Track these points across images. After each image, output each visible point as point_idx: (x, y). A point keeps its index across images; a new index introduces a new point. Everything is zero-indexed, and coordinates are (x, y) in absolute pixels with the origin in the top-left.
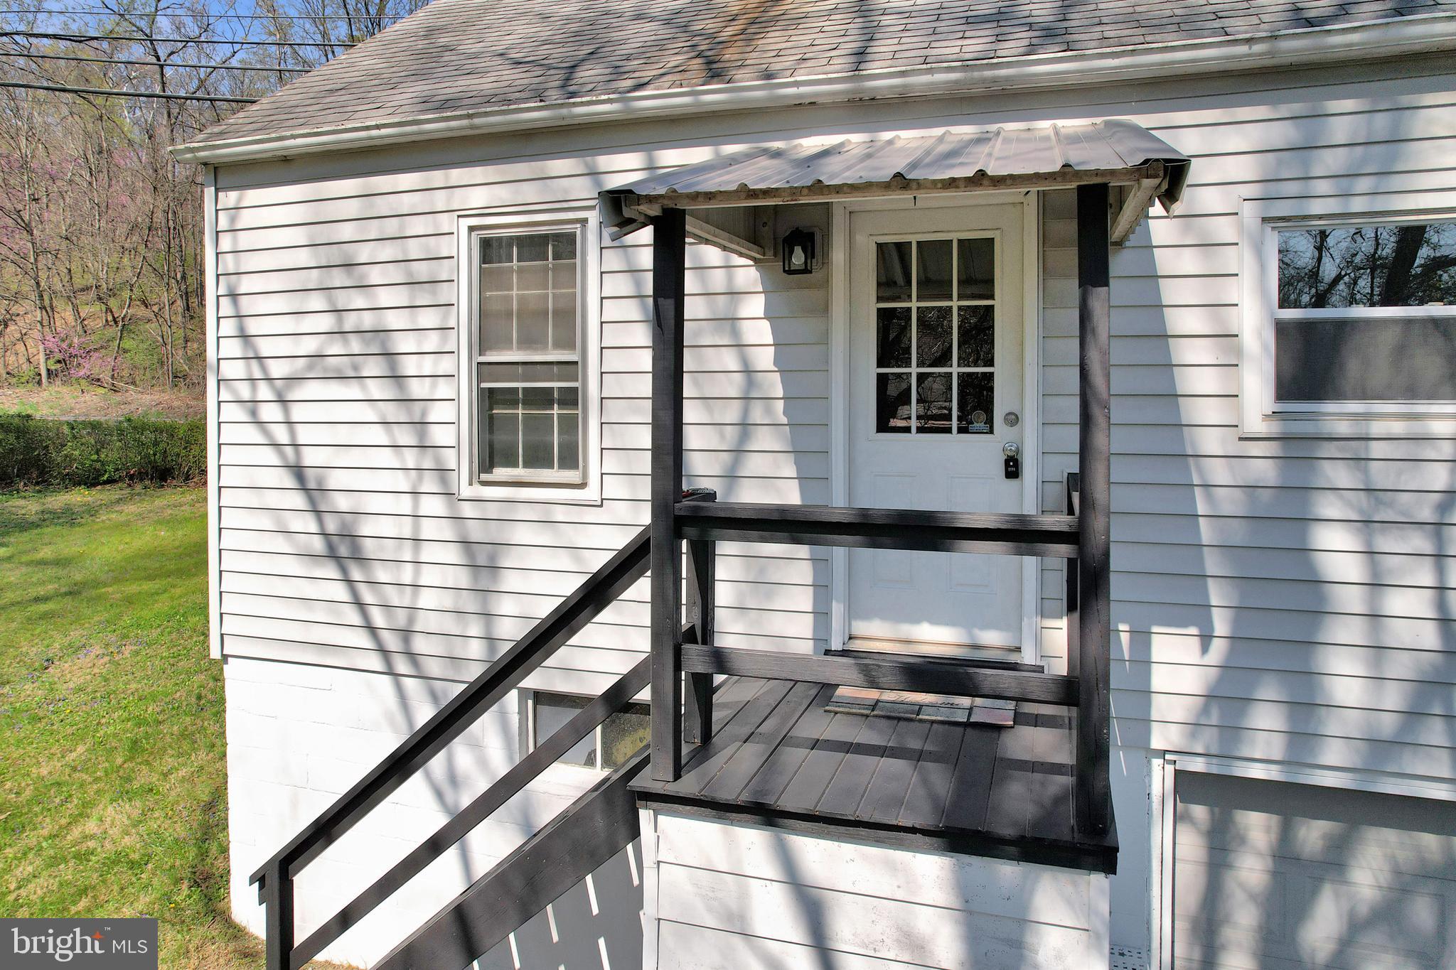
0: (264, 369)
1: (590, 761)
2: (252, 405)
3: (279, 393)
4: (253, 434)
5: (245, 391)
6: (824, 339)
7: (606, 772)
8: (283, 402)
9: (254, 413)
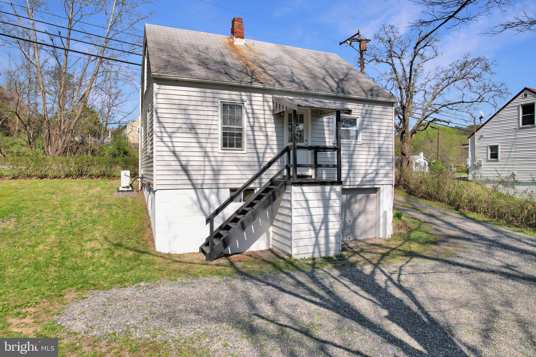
0: (165, 130)
1: (240, 201)
2: (161, 138)
3: (169, 135)
4: (161, 144)
5: (159, 134)
6: (283, 128)
7: (244, 203)
8: (170, 137)
9: (162, 139)
